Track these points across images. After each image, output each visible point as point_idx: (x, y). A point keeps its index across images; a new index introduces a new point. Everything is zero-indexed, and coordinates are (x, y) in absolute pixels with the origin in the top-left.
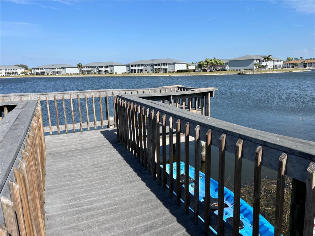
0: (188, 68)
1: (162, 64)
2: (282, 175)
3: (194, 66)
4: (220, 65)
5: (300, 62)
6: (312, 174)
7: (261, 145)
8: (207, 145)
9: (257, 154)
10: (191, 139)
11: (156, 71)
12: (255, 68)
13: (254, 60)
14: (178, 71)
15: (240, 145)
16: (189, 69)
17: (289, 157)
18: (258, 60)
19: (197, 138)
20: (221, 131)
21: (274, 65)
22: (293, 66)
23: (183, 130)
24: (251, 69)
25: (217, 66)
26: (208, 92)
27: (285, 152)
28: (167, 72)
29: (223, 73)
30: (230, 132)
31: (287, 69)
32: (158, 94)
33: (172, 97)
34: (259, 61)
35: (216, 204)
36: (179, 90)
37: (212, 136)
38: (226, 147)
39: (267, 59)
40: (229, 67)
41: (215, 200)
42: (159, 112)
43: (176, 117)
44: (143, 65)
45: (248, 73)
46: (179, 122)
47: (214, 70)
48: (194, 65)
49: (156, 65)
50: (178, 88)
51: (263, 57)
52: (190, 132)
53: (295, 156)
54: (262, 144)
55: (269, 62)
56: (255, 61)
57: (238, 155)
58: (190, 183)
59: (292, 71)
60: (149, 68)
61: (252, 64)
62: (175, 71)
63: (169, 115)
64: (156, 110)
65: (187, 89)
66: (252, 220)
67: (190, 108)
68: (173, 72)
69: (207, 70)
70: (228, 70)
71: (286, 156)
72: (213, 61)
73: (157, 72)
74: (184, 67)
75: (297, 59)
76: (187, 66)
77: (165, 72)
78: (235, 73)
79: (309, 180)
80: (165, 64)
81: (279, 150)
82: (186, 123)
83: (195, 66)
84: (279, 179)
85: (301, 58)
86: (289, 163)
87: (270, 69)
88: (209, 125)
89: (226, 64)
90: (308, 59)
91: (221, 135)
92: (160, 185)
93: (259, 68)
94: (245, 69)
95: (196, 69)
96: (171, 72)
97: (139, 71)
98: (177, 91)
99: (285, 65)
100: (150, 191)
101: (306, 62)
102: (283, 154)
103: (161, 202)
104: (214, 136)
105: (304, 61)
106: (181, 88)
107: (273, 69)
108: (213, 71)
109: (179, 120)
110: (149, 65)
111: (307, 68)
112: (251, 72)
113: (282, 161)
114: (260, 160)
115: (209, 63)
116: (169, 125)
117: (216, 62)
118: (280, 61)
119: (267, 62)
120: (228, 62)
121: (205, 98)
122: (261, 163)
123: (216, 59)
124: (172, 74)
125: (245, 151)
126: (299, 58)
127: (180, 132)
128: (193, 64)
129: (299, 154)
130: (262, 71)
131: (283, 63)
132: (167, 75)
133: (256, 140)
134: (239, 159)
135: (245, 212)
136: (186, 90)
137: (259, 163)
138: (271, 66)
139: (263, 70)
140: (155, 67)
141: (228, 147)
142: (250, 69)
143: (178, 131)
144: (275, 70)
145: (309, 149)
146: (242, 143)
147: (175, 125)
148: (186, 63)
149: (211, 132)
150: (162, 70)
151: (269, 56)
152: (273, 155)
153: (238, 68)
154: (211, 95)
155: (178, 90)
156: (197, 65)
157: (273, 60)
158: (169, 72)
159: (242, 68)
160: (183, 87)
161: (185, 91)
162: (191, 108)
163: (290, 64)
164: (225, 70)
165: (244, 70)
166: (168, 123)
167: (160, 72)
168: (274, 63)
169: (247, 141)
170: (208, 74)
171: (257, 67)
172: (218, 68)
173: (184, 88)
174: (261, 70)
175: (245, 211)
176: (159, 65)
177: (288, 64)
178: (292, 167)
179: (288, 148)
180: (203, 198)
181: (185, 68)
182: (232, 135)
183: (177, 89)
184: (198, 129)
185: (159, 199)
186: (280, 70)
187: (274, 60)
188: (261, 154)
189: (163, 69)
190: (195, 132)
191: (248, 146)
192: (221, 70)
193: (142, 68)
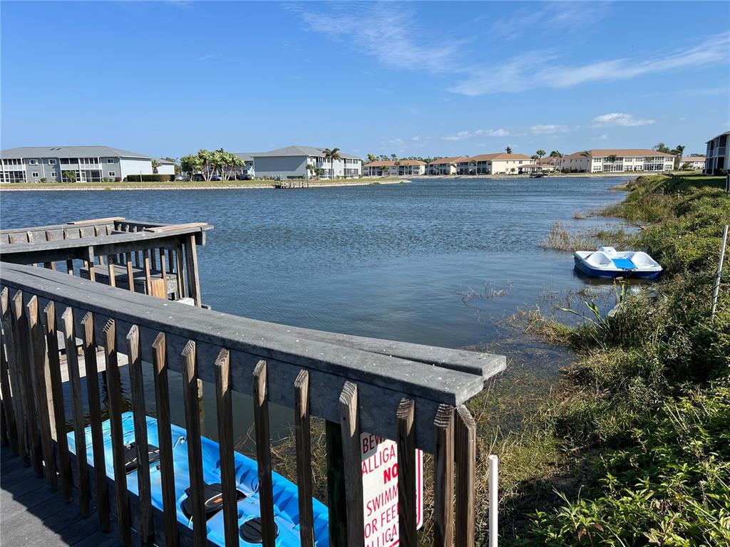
0: (155, 171)
1: (82, 159)
2: (301, 416)
3: (173, 166)
4: (233, 165)
5: (391, 163)
6: (348, 406)
7: (264, 358)
8: (158, 372)
9: (257, 379)
10: (122, 360)
11: (67, 177)
12: (309, 175)
13: (305, 157)
14: (131, 179)
15: (224, 363)
16: (160, 173)
17: (312, 376)
18: (314, 157)
19: (135, 356)
20: (186, 334)
21: (345, 169)
22: (380, 171)
23: (99, 339)
24: (302, 177)
25: (228, 169)
26: (189, 235)
27: (306, 368)
28: (99, 180)
29: (243, 185)
30: (203, 335)
31: (369, 177)
32: (56, 244)
33: (91, 251)
34: (317, 161)
35: (218, 498)
36: (120, 230)
37: (168, 348)
38: (199, 370)
39: (332, 155)
40: (255, 171)
41: (214, 488)
42: (35, 296)
43: (80, 309)
44: (26, 160)
45: (297, 184)
46: (88, 321)
47: (220, 176)
48: (171, 164)
49: (65, 161)
50: (116, 224)
51: (324, 152)
52: (119, 343)
53: (322, 373)
54: (266, 355)
55: (336, 162)
56: (309, 160)
57: (221, 388)
58: (152, 462)
59: (379, 182)
60: (45, 170)
61: (303, 166)
62: (123, 178)
63: (62, 303)
64: (28, 292)
65: (140, 227)
66: (297, 512)
67: (149, 276)
68: (118, 180)
69: (205, 179)
70: (253, 178)
71: (306, 375)
72: (217, 157)
73: (69, 181)
74: (145, 169)
75: (386, 159)
76: (155, 165)
77: (94, 180)
78: (269, 186)
79: (345, 419)
80: (91, 159)
81: (295, 365)
82: (106, 322)
83: (176, 166)
84: (298, 427)
85: (394, 156)
86: (312, 389)
87: (338, 177)
88: (158, 323)
89: (249, 163)
90: (404, 159)
91: (185, 344)
92: (55, 490)
93: (317, 175)
94: (288, 177)
95: (176, 174)
96: (111, 181)
97: (12, 177)
98: (113, 233)
99: (366, 169)
100: (27, 513)
101: (402, 164)
102: (302, 372)
103: (56, 535)
104: (172, 349)
105: (399, 163)
106: (124, 225)
107: (345, 177)
108: (219, 180)
109: (90, 315)
110: (45, 160)
111: (405, 176)
112: (301, 183)
113: (299, 388)
114: (264, 392)
115: (207, 162)
116: (64, 330)
117: (223, 159)
118: (355, 161)
119: (332, 162)
120: (252, 159)
121: (183, 248)
122: (267, 396)
123: (225, 151)
124: (114, 186)
125: (236, 375)
126: (389, 157)
127: (95, 344)
128: (169, 161)
129: (327, 368)
130: (324, 182)
131: (362, 165)
132: (100, 187)
133: (254, 347)
134: (223, 394)
135: (281, 500)
136: (135, 229)
137: (262, 399)
138: (340, 172)
139: (325, 179)
140: (63, 167)
141: (202, 371)
142: (299, 177)
143: (88, 345)
144: (349, 180)
145: (344, 355)
146: (227, 359)
147: (79, 330)
148: (149, 160)
149: (164, 338)
150: (83, 174)
151: (335, 150)
152: (285, 377)
153: (274, 174)
154: (199, 242)
155: (116, 229)
156: (179, 165)
157: (342, 159)
158: (106, 180)
159: (283, 175)
160: (129, 221)
161: (133, 231)
162: (151, 274)
163: (374, 168)
164: (247, 178)
165: (287, 179)
166: (59, 325)
167: (79, 180)
168: (345, 166)
169: (238, 353)
170: (208, 185)
171: (314, 174)
172: (231, 173)
173: (132, 226)
174: (321, 179)
175: (281, 497)
176: (74, 161)
177: (370, 167)
178: (319, 396)
179: (310, 359)
180: (186, 491)
181: (148, 171)
182: (209, 341)
183: (111, 228)
184: (134, 335)
185: (53, 527)
186: (356, 180)
187: (345, 159)
188: (265, 379)
189: (87, 171)
190: (128, 343)
191: (241, 364)
192: (238, 178)
193: (23, 167)
